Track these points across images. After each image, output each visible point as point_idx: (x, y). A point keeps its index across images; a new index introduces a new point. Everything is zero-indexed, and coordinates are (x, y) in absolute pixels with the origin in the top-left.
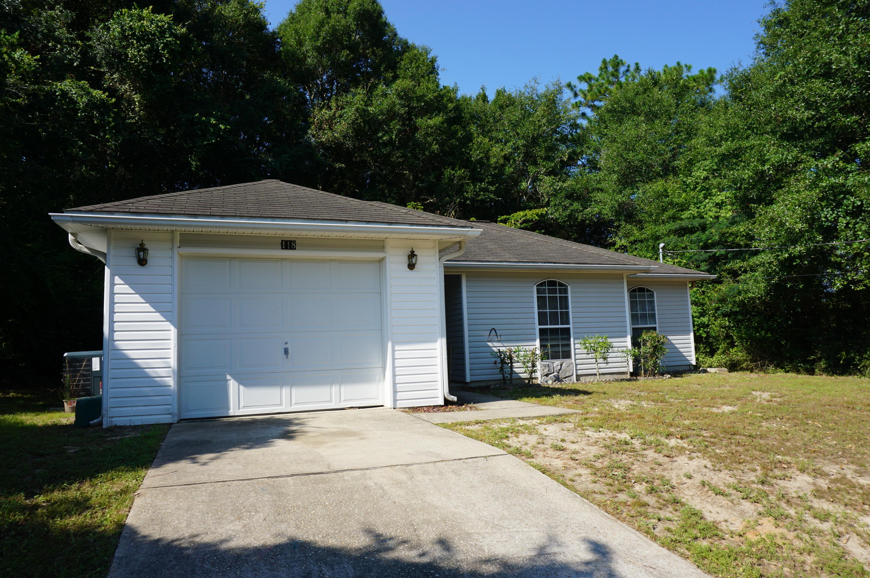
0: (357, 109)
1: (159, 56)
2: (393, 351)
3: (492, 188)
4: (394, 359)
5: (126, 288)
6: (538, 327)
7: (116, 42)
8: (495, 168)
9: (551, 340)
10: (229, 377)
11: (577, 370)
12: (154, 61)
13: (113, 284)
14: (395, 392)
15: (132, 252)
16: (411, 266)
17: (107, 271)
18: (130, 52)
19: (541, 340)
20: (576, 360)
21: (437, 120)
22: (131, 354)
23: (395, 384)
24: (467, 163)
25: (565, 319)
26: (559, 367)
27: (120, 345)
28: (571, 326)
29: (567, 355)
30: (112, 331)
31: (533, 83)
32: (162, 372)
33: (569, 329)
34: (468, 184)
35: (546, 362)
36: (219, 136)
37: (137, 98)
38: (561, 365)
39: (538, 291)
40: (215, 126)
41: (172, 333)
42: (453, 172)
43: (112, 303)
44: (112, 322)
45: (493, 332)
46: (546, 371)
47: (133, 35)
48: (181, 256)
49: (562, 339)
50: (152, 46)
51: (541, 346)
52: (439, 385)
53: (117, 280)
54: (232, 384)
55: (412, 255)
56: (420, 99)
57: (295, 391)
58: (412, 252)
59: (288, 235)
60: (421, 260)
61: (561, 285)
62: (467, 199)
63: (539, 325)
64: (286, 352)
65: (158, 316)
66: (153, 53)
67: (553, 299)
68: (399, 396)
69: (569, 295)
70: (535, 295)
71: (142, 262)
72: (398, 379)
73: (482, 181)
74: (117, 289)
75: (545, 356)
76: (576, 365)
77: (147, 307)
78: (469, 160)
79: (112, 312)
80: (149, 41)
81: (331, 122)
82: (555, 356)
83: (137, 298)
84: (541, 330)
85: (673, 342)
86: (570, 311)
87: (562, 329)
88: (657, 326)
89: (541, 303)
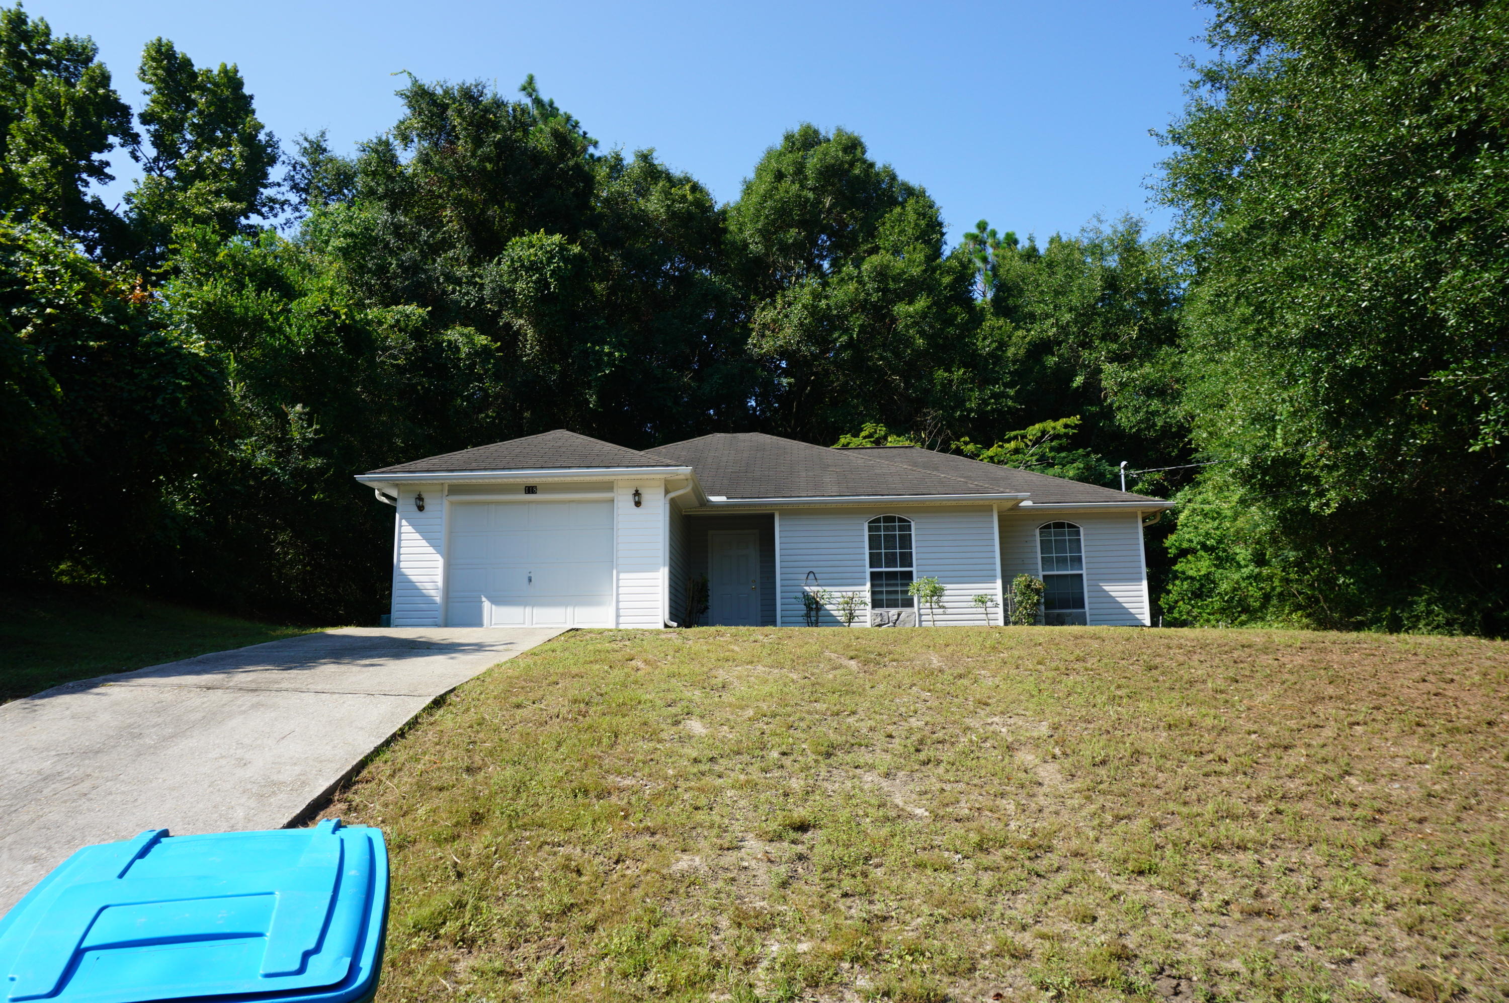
0: (805, 307)
1: (547, 286)
2: (618, 580)
3: (1011, 392)
4: (618, 587)
5: (410, 529)
6: (868, 570)
7: (505, 278)
8: (1014, 362)
9: (887, 585)
10: (484, 599)
11: (920, 621)
12: (543, 292)
13: (400, 526)
14: (618, 616)
15: (413, 501)
16: (638, 504)
17: (397, 516)
18: (520, 286)
19: (872, 585)
20: (919, 609)
21: (921, 303)
22: (414, 579)
23: (618, 609)
24: (972, 361)
25: (907, 559)
26: (896, 617)
27: (406, 571)
28: (914, 569)
29: (909, 603)
30: (399, 561)
31: (1095, 222)
32: (432, 593)
33: (911, 572)
34: (971, 390)
35: (878, 611)
36: (614, 365)
37: (530, 333)
38: (899, 615)
39: (870, 529)
40: (610, 354)
41: (439, 562)
42: (946, 374)
43: (400, 540)
44: (399, 554)
45: (811, 576)
46: (878, 621)
47: (523, 266)
48: (452, 503)
49: (902, 585)
50: (541, 275)
51: (873, 593)
52: (660, 612)
53: (404, 522)
54: (486, 604)
55: (637, 493)
56: (896, 279)
57: (537, 611)
58: (637, 491)
59: (531, 482)
60: (646, 497)
61: (901, 520)
62: (971, 410)
63: (871, 567)
64: (530, 580)
65: (431, 550)
66: (542, 284)
67: (890, 539)
68: (621, 620)
69: (913, 533)
70: (866, 533)
71: (421, 508)
72: (621, 605)
73: (995, 382)
74: (403, 529)
75: (876, 604)
76: (920, 615)
77: (424, 543)
78: (975, 355)
79: (399, 547)
80: (538, 270)
81: (774, 327)
82: (893, 604)
83: (417, 536)
84: (872, 573)
85: (1112, 594)
86: (914, 551)
87: (901, 572)
88: (1084, 572)
89: (874, 542)
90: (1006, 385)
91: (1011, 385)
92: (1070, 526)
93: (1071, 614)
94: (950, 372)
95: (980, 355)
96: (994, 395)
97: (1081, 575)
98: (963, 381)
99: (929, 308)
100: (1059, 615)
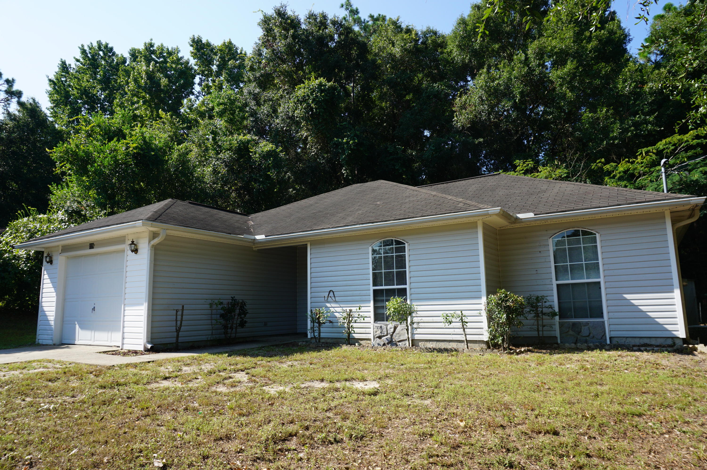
2: (124, 310)
4: (124, 316)
6: (372, 288)
10: (76, 323)
11: (413, 334)
19: (375, 301)
20: (412, 323)
22: (46, 309)
23: (123, 332)
25: (402, 278)
26: (392, 330)
27: (44, 304)
28: (408, 286)
30: (42, 297)
32: (52, 318)
33: (405, 289)
35: (379, 324)
38: (395, 328)
39: (374, 253)
41: (55, 298)
44: (42, 293)
45: (331, 294)
46: (378, 333)
51: (375, 308)
52: (142, 336)
53: (45, 272)
54: (77, 328)
55: (132, 244)
57: (96, 333)
58: (132, 242)
59: (91, 239)
60: (140, 246)
61: (398, 243)
63: (374, 285)
64: (94, 309)
65: (53, 290)
67: (389, 259)
69: (407, 253)
70: (371, 256)
71: (51, 264)
73: (636, 113)
74: (45, 277)
75: (377, 318)
76: (412, 328)
77: (51, 285)
81: (467, 106)
83: (49, 281)
84: (375, 291)
85: (635, 302)
86: (407, 270)
87: (398, 289)
88: (602, 280)
89: (376, 264)
90: (646, 114)
91: (650, 113)
92: (585, 233)
93: (587, 324)
94: (595, 112)
95: (624, 95)
96: (636, 125)
97: (599, 283)
98: (607, 118)
99: (577, 68)
100: (574, 324)
